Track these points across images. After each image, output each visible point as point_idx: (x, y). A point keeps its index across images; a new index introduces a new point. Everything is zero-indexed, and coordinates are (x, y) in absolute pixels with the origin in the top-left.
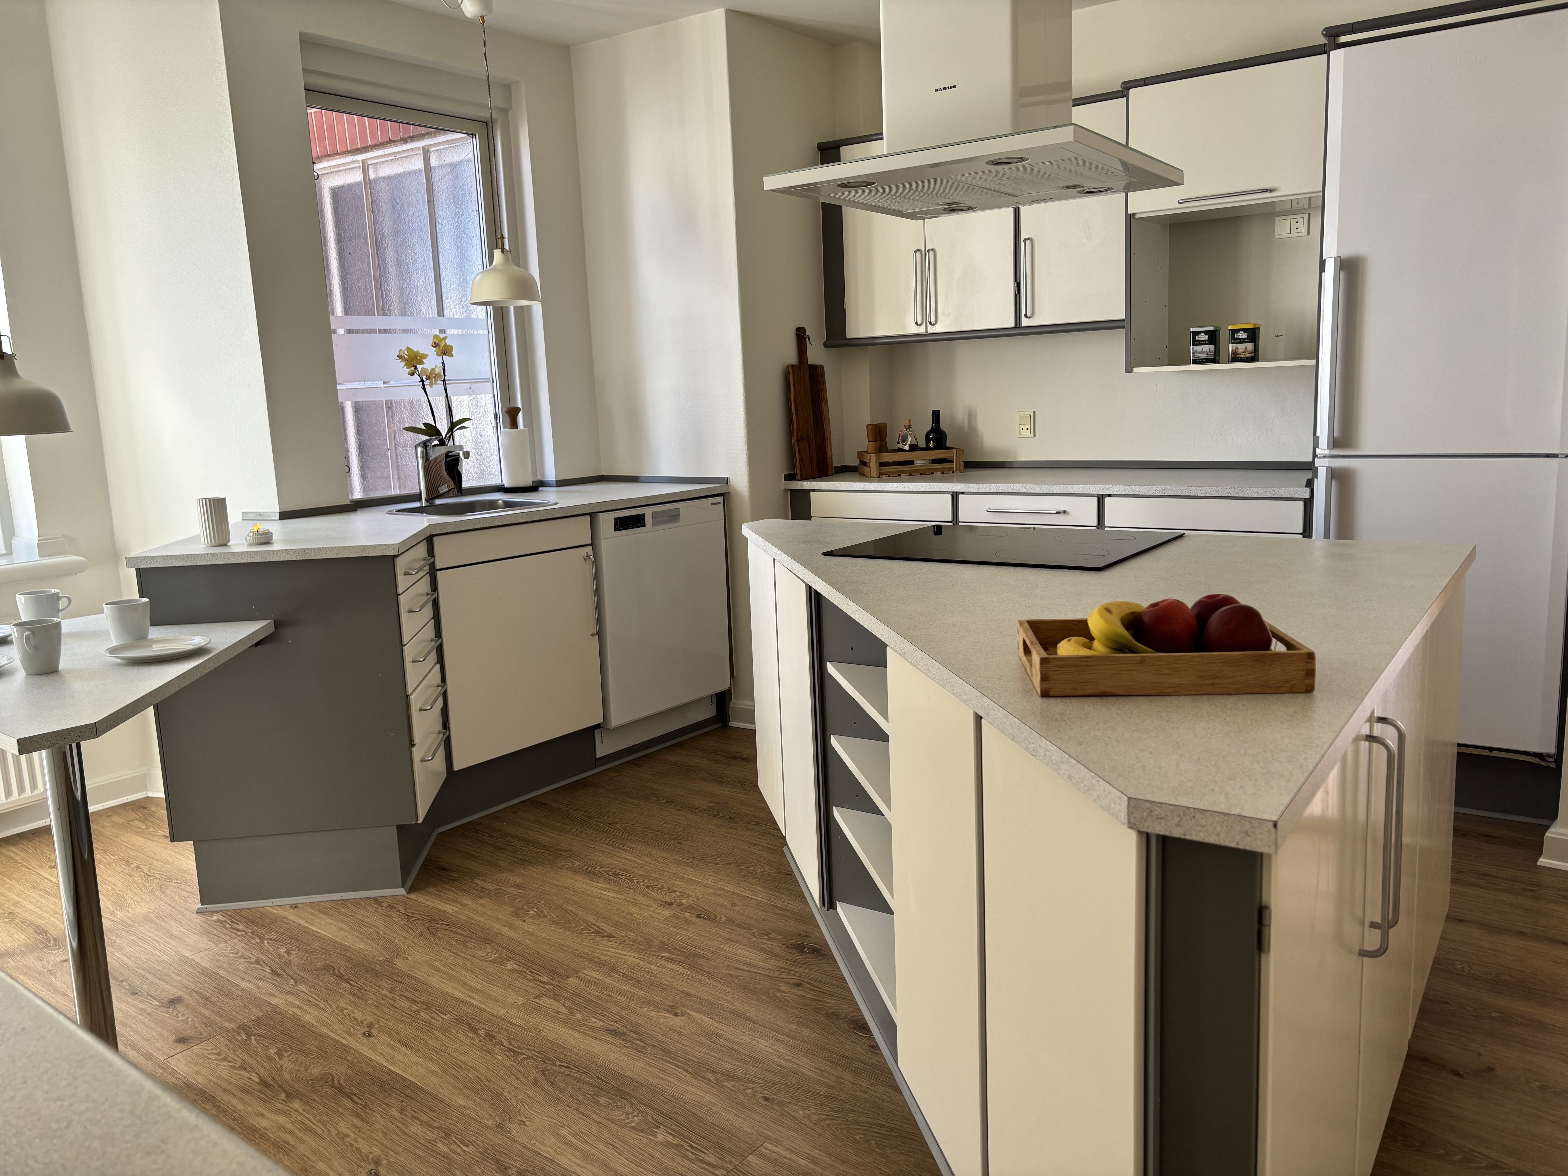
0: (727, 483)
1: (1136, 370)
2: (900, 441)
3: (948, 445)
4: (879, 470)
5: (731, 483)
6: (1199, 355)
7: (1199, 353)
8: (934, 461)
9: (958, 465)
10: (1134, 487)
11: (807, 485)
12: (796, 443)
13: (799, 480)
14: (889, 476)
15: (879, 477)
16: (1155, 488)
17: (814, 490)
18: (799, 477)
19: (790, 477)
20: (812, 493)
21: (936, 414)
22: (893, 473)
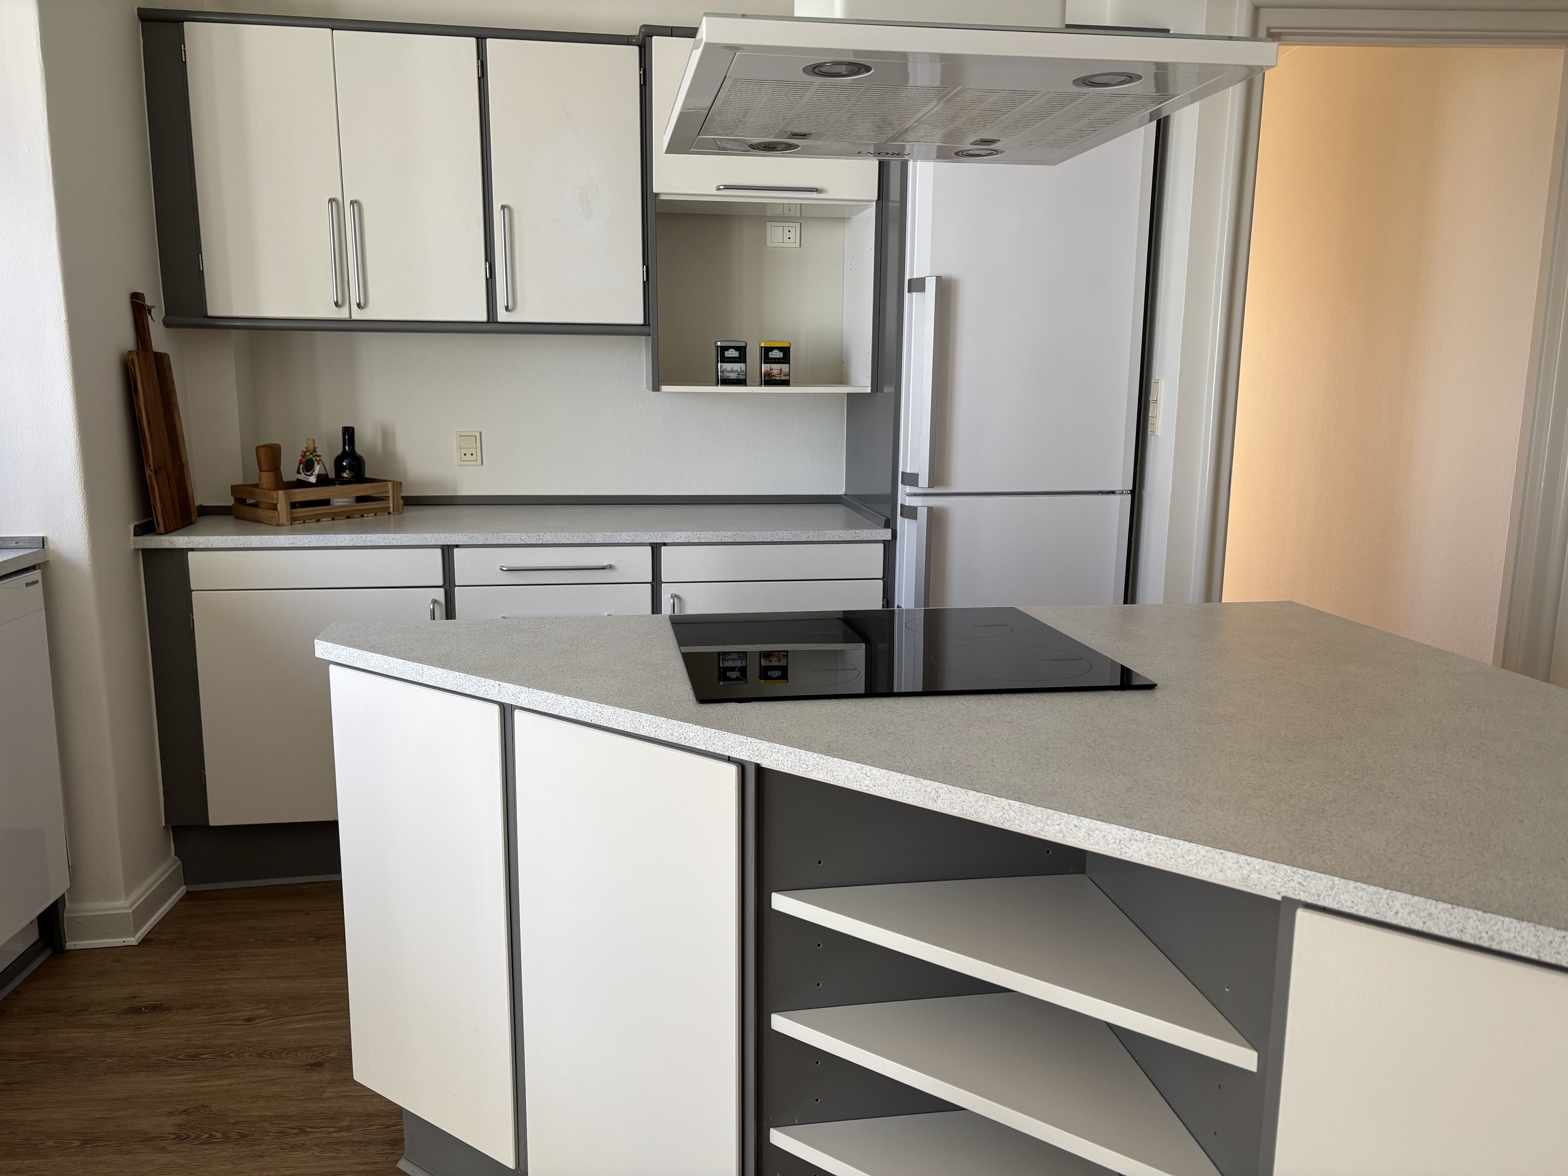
0: (43, 547)
1: (665, 388)
2: (301, 470)
3: (367, 476)
4: (291, 513)
5: (51, 545)
6: (728, 374)
7: (729, 372)
8: (360, 499)
9: (396, 503)
10: (698, 533)
11: (179, 541)
12: (153, 476)
13: (161, 534)
14: (304, 522)
15: (291, 524)
16: (724, 533)
17: (192, 550)
18: (162, 529)
19: (145, 528)
20: (190, 554)
21: (349, 433)
22: (310, 518)
